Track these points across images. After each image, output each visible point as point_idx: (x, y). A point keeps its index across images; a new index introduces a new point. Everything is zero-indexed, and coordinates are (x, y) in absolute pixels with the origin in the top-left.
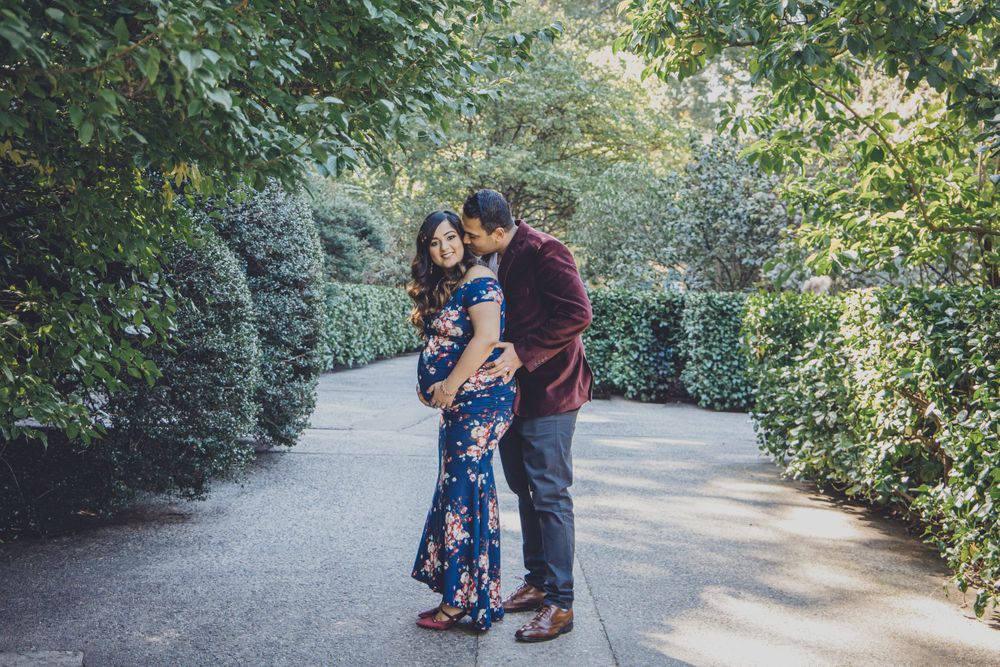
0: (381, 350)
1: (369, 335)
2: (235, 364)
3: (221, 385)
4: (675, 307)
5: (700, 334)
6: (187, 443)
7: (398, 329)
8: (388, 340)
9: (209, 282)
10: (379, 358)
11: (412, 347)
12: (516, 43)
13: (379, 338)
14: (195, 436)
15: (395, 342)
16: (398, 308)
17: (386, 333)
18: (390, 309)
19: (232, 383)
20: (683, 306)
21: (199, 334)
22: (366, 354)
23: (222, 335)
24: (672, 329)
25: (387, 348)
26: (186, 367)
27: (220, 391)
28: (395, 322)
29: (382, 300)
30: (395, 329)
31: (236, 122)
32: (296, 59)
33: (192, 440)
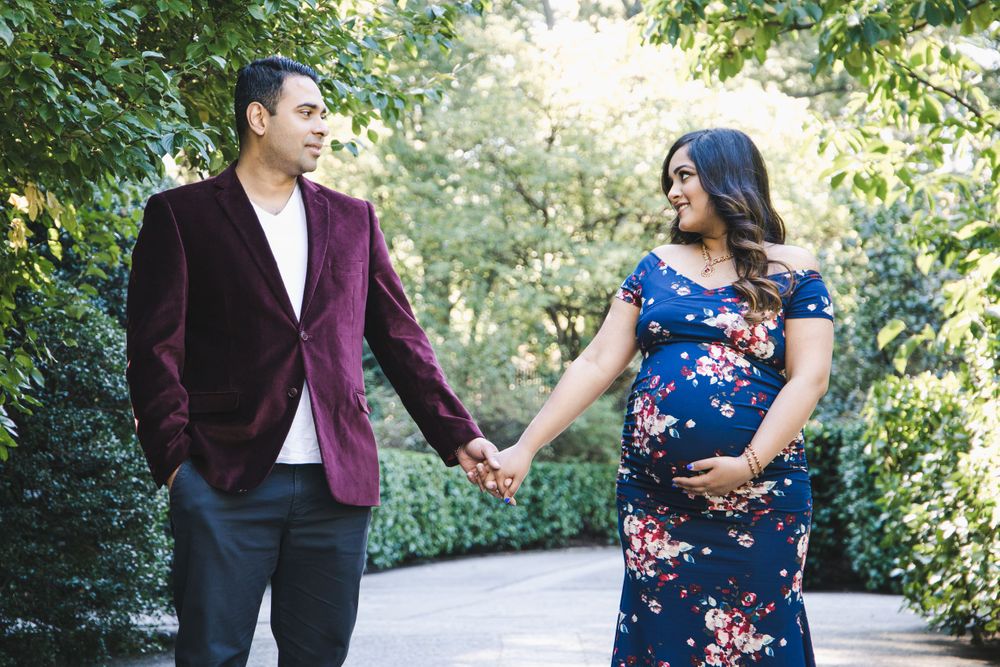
0: (413, 547)
1: (390, 522)
2: (134, 479)
3: (114, 505)
4: (829, 446)
5: (862, 480)
6: (70, 585)
7: (439, 517)
8: (423, 532)
9: (97, 373)
10: (410, 560)
11: (462, 545)
12: (434, 17)
13: (407, 527)
14: (81, 576)
15: (434, 536)
16: (437, 485)
17: (420, 523)
18: (424, 485)
19: (130, 504)
20: (839, 444)
21: (85, 439)
22: (387, 550)
23: (117, 441)
24: (827, 479)
25: (422, 543)
26: (68, 484)
27: (114, 514)
28: (433, 507)
29: (411, 471)
30: (433, 517)
31: (48, 85)
32: (122, 20)
33: (77, 581)
